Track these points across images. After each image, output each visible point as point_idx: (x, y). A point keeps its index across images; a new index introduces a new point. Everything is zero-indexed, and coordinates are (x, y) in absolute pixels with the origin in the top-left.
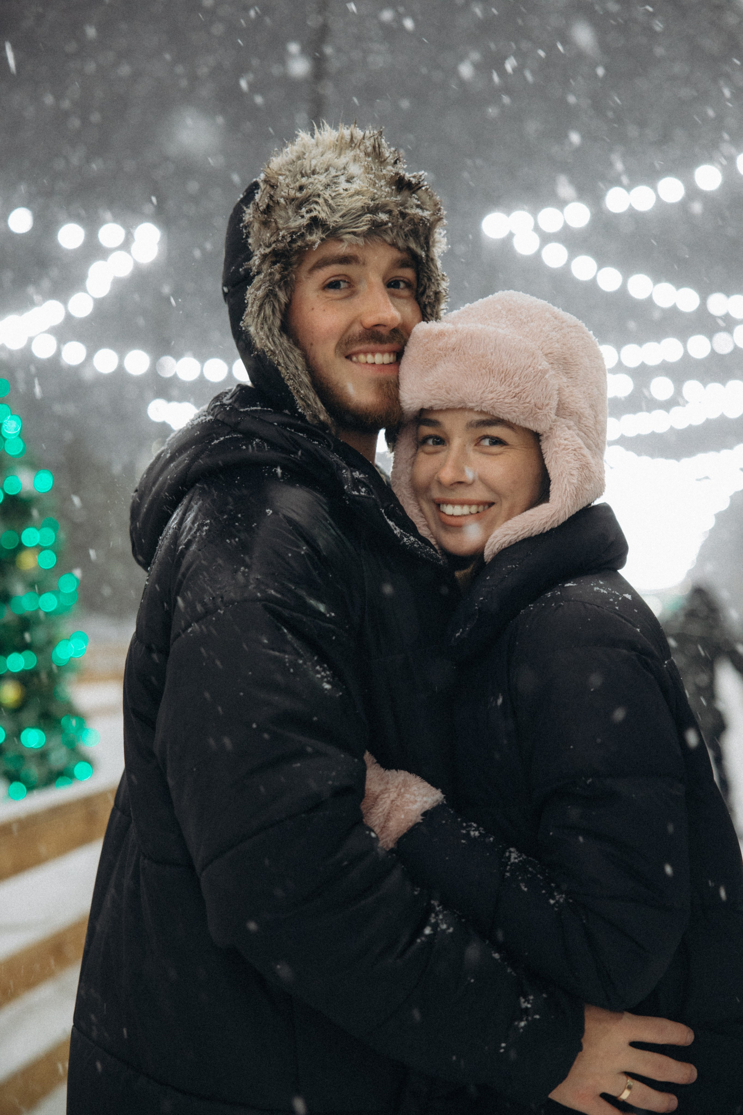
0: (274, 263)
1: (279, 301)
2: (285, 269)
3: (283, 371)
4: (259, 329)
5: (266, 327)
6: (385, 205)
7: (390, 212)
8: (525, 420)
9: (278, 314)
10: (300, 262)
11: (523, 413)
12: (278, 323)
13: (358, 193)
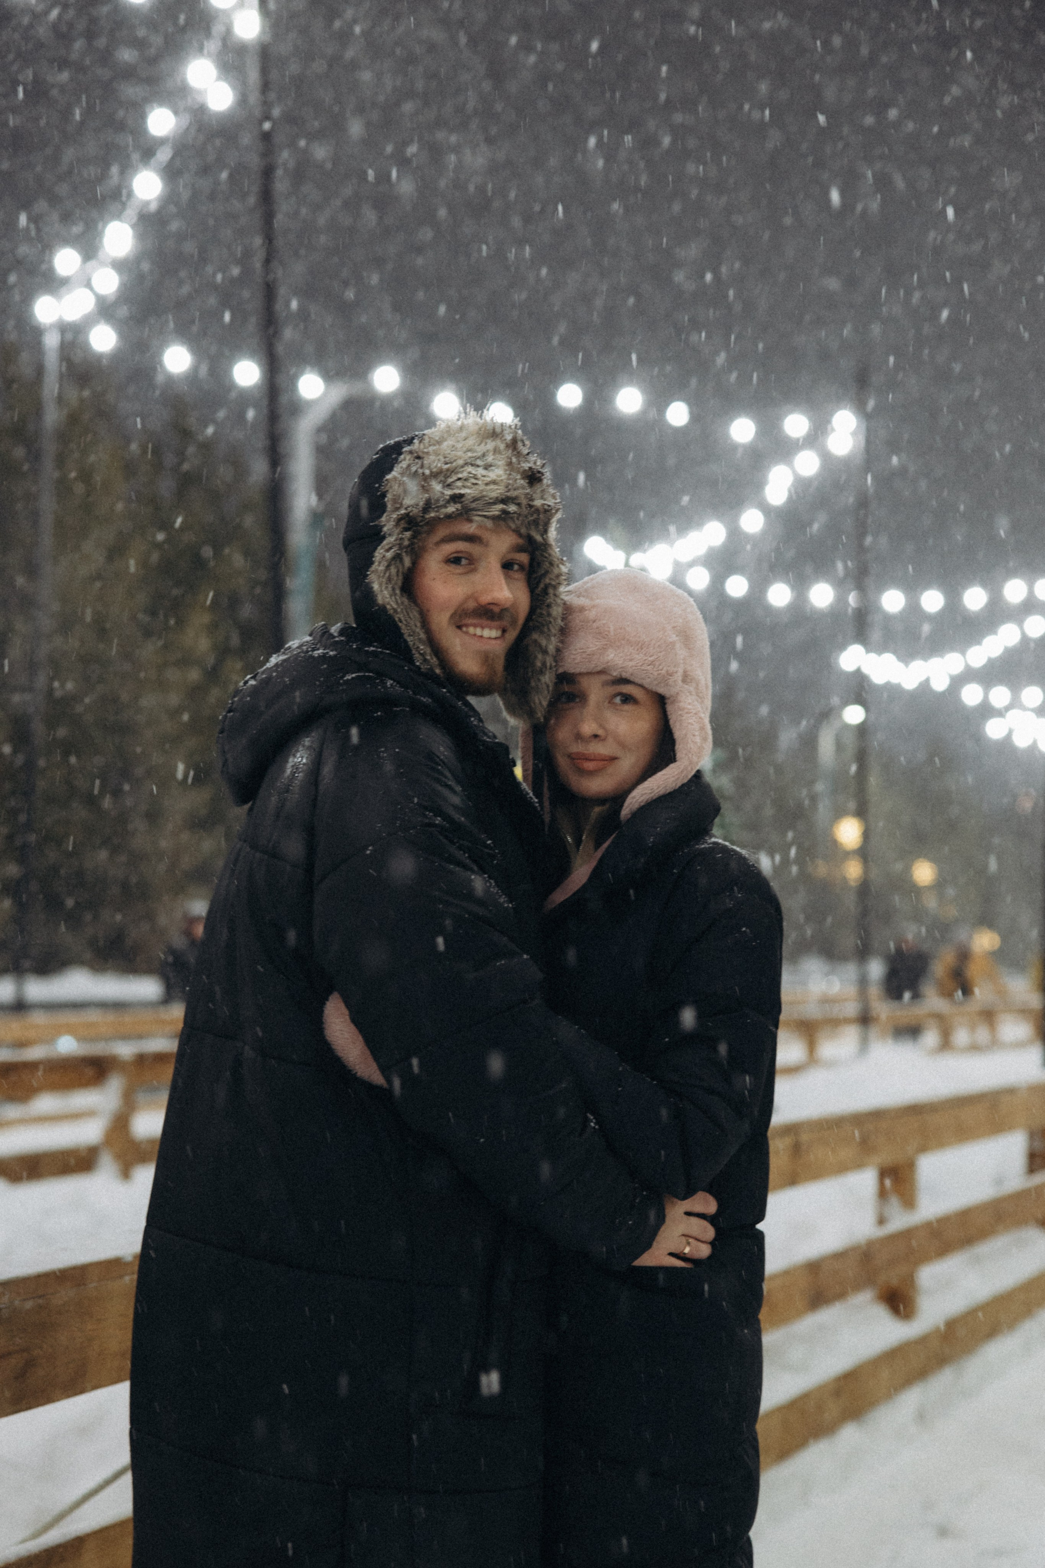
0: (406, 529)
1: (403, 565)
2: (414, 537)
3: (403, 627)
4: (383, 588)
5: (390, 586)
6: (516, 498)
7: (519, 505)
8: (657, 685)
9: (401, 577)
10: (429, 532)
11: (655, 679)
12: (400, 583)
13: (494, 482)
